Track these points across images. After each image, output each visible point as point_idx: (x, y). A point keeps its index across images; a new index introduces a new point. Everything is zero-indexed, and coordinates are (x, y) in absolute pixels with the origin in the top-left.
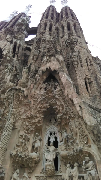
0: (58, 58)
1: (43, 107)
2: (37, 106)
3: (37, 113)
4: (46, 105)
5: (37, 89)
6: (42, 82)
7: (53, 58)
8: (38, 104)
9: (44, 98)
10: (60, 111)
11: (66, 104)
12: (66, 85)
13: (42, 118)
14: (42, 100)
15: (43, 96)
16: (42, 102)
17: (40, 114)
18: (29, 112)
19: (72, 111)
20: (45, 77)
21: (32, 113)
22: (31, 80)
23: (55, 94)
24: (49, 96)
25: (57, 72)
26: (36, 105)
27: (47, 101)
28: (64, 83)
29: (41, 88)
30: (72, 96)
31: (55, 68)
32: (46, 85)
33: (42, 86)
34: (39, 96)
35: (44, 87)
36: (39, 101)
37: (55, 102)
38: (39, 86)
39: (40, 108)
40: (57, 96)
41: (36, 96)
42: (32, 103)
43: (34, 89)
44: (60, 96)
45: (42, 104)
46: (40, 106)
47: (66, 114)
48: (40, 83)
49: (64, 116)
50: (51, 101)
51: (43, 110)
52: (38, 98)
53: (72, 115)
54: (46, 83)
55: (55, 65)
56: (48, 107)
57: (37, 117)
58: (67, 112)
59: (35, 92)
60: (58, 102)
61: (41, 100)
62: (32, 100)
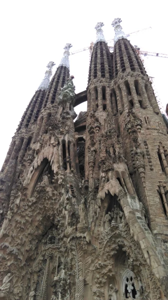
0: (117, 170)
1: (111, 250)
2: (104, 250)
3: (106, 261)
4: (113, 246)
5: (100, 225)
6: (104, 213)
7: (110, 174)
8: (105, 247)
9: (109, 237)
10: (130, 254)
11: (135, 245)
12: (131, 221)
13: (112, 264)
14: (108, 242)
15: (109, 235)
16: (109, 244)
17: (109, 260)
18: (97, 261)
19: (141, 256)
20: (106, 205)
21: (100, 262)
22: (92, 203)
23: (121, 231)
24: (115, 234)
25: (118, 199)
26: (102, 249)
27: (115, 241)
28: (127, 218)
29: (104, 222)
30: (138, 237)
31: (115, 191)
32: (110, 215)
33: (105, 218)
34: (104, 235)
35: (107, 220)
36: (105, 243)
37: (123, 242)
38: (101, 220)
39: (107, 252)
40: (123, 234)
41: (101, 235)
42: (99, 247)
43: (96, 226)
44: (127, 234)
45: (109, 246)
46: (107, 249)
47: (137, 260)
48: (102, 216)
49: (135, 263)
50: (119, 241)
51: (112, 253)
52: (103, 238)
53: (142, 262)
54: (109, 213)
55: (115, 187)
56: (117, 248)
57: (106, 266)
58: (136, 257)
59: (98, 231)
60: (126, 243)
61: (106, 241)
62: (97, 242)
